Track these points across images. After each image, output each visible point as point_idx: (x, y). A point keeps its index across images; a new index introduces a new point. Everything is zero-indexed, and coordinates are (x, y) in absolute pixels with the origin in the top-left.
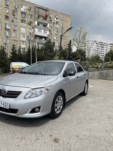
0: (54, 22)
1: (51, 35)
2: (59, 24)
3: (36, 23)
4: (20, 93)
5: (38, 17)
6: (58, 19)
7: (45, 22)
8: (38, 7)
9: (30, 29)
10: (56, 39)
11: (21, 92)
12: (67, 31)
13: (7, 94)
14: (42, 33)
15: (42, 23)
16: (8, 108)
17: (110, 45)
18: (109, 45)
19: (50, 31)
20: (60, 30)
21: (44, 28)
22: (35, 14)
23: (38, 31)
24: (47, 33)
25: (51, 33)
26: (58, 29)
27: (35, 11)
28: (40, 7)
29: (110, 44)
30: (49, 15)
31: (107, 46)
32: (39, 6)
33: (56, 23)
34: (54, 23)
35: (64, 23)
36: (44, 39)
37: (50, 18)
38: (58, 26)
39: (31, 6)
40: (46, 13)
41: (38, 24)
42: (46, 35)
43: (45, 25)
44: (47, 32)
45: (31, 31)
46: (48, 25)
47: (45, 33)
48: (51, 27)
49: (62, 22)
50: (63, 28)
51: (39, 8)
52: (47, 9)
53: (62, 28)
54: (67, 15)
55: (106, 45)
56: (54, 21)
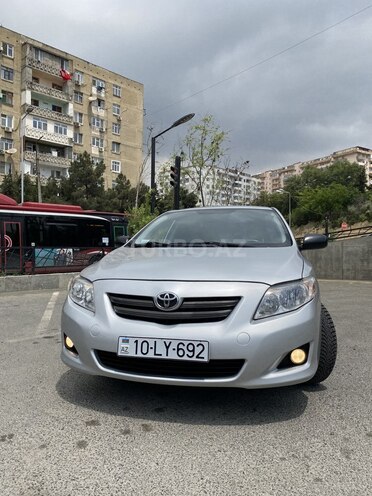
0: (91, 99)
1: (80, 141)
2: (107, 105)
3: (27, 97)
4: (236, 304)
5: (34, 78)
6: (103, 91)
7: (57, 95)
8: (32, 47)
9: (5, 116)
10: (97, 153)
11: (238, 298)
12: (177, 124)
13: (179, 310)
14: (50, 134)
15: (47, 100)
16: (206, 360)
17: (257, 181)
18: (254, 179)
19: (76, 127)
20: (110, 125)
21: (54, 115)
22: (24, 67)
23: (35, 126)
24: (65, 133)
25: (81, 135)
26: (102, 121)
27: (24, 58)
28: (40, 46)
29: (256, 177)
30: (72, 74)
31: (248, 181)
32: (36, 44)
33: (97, 104)
34: (91, 102)
35: (122, 105)
36: (55, 154)
37: (77, 85)
38: (101, 113)
39: (6, 41)
40: (62, 67)
41: (35, 102)
42: (62, 140)
43: (59, 108)
44: (65, 130)
45: (10, 125)
46: (71, 106)
47: (61, 132)
48: (81, 115)
49: (116, 101)
50: (119, 120)
51: (37, 49)
52: (64, 55)
53: (116, 121)
54: (130, 82)
55: (245, 178)
56: (91, 95)
